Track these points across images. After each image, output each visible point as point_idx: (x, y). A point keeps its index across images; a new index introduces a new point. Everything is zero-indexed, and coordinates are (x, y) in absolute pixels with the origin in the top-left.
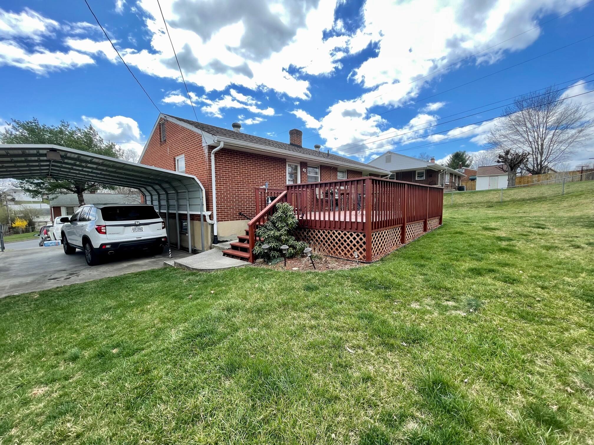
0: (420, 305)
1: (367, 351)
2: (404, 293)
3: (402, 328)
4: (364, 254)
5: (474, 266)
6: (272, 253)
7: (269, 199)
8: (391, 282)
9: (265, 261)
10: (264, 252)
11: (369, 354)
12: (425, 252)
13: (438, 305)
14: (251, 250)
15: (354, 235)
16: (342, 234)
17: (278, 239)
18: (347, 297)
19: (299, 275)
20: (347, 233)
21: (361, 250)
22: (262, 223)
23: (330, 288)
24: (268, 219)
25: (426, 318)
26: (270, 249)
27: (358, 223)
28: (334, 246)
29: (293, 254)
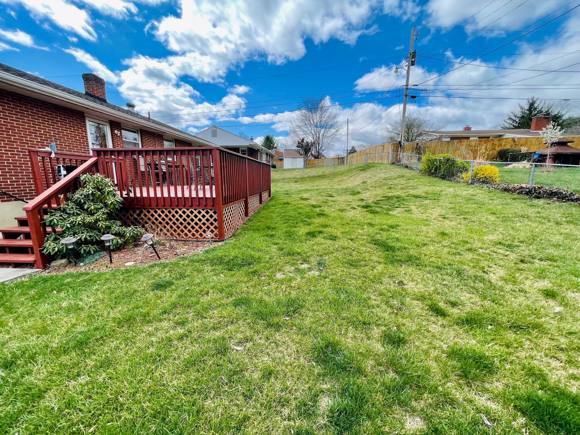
0: (284, 274)
1: (255, 341)
2: (267, 265)
3: (279, 303)
4: (216, 231)
5: (308, 231)
6: (83, 249)
7: (62, 168)
8: (252, 257)
9: (70, 262)
10: (67, 249)
11: (259, 344)
12: (268, 223)
13: (298, 270)
14: (36, 249)
15: (203, 212)
16: (188, 212)
17: (92, 227)
18: (212, 284)
19: (139, 272)
20: (194, 211)
21: (212, 228)
22: (54, 206)
23: (187, 279)
24: (67, 199)
25: (293, 285)
26: (79, 243)
27: (206, 198)
28: (178, 227)
29: (121, 245)
